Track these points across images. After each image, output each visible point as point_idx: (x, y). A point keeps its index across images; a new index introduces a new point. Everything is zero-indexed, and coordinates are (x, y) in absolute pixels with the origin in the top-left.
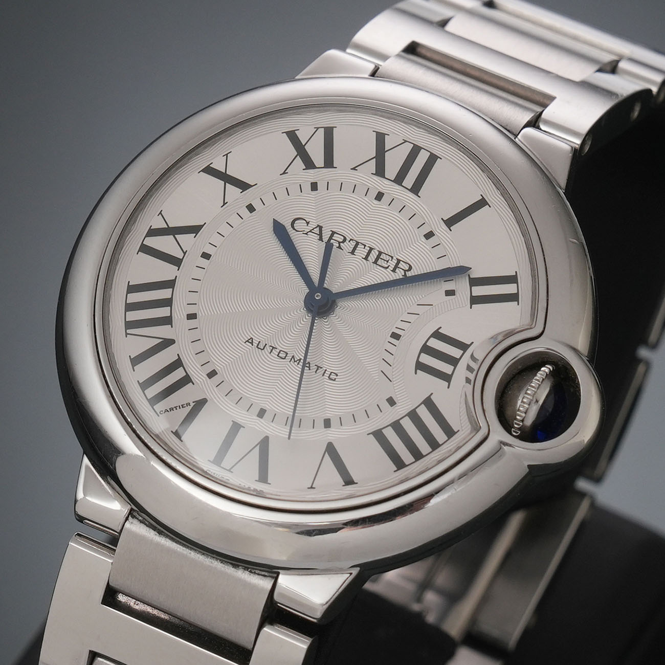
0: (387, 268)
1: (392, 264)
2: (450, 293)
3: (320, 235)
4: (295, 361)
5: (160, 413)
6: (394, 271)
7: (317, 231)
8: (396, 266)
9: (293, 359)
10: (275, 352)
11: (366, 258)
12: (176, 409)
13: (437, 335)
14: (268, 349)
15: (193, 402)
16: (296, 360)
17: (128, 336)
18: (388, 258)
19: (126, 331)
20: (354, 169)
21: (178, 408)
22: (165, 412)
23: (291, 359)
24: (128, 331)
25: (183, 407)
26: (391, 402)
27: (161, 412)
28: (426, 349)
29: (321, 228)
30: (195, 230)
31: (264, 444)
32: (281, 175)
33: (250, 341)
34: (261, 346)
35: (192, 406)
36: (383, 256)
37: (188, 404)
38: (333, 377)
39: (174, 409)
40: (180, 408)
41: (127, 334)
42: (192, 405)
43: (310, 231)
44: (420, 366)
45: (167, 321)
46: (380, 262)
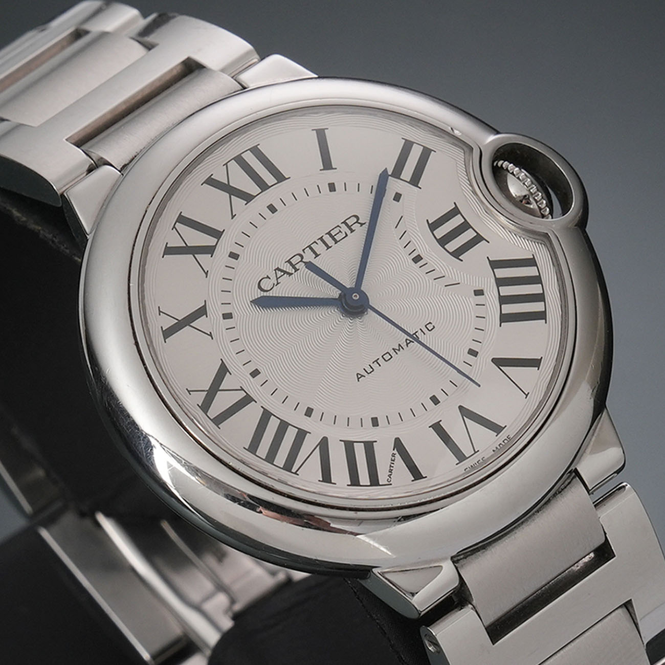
0: (347, 235)
1: (344, 228)
2: (397, 197)
3: (285, 272)
4: (399, 350)
5: (389, 482)
6: (352, 231)
7: (279, 274)
8: (349, 227)
9: (396, 351)
10: (381, 361)
11: (328, 247)
12: (393, 467)
13: (433, 226)
14: (375, 366)
15: (394, 450)
16: (398, 348)
17: (298, 473)
18: (337, 230)
19: (292, 473)
20: (233, 217)
21: (392, 465)
22: (390, 477)
23: (395, 352)
24: (294, 470)
25: (394, 461)
26: (479, 293)
27: (389, 480)
28: (443, 241)
29: (278, 269)
30: (223, 371)
31: (465, 412)
32: (207, 277)
33: (359, 377)
34: (369, 370)
35: (397, 453)
36: (333, 233)
37: (393, 455)
38: (430, 327)
39: (392, 468)
40: (393, 464)
41: (295, 473)
42: (395, 452)
43: (277, 279)
44: (457, 254)
45: (302, 435)
46: (337, 238)
